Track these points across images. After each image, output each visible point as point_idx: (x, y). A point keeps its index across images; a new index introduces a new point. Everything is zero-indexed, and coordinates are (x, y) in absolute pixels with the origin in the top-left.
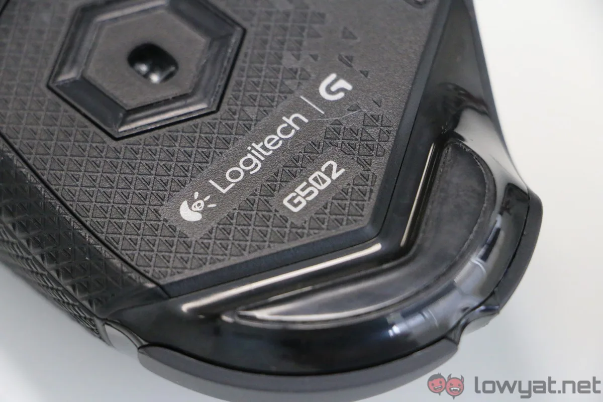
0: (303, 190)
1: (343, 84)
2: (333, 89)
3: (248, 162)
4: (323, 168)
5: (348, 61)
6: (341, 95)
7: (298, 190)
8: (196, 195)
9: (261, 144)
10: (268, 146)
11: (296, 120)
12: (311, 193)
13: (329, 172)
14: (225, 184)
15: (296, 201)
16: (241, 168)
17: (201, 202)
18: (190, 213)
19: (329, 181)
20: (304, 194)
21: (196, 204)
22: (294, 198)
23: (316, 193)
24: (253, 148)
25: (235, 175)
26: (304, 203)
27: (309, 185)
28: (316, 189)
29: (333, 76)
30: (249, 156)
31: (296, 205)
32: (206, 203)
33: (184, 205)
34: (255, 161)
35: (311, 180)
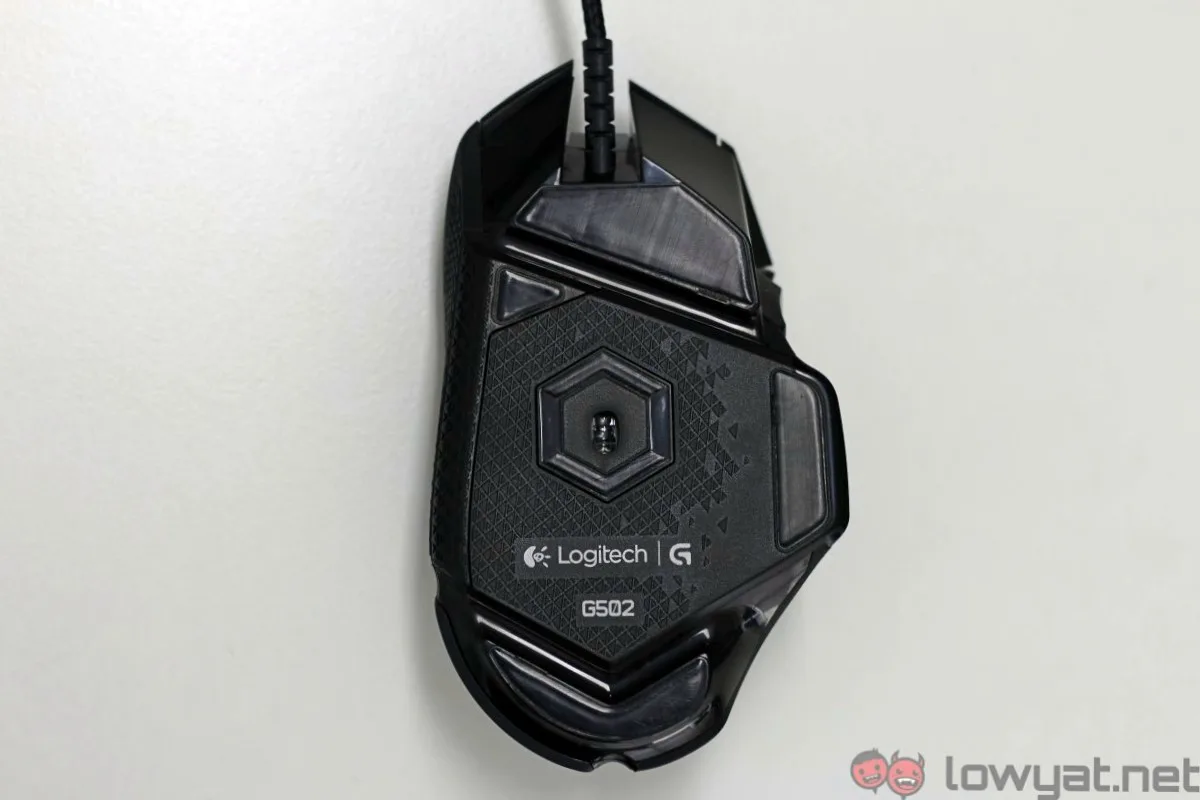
0: (601, 605)
1: (688, 556)
2: (680, 554)
3: (590, 556)
4: (624, 602)
5: (705, 541)
6: (680, 563)
7: (598, 602)
8: (545, 548)
9: (608, 551)
10: (611, 556)
11: (641, 554)
12: (603, 611)
13: (624, 607)
14: (565, 557)
15: (590, 608)
16: (583, 556)
17: (542, 556)
18: (530, 557)
19: (618, 614)
20: (599, 608)
21: (538, 554)
22: (591, 605)
23: (604, 615)
24: (602, 550)
25: (576, 557)
26: (592, 615)
27: (607, 605)
28: (609, 612)
29: (688, 546)
30: (595, 552)
31: (588, 611)
32: (545, 560)
33: (533, 548)
34: (595, 558)
35: (611, 602)
